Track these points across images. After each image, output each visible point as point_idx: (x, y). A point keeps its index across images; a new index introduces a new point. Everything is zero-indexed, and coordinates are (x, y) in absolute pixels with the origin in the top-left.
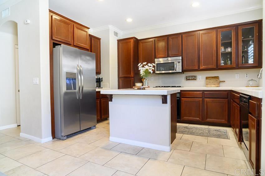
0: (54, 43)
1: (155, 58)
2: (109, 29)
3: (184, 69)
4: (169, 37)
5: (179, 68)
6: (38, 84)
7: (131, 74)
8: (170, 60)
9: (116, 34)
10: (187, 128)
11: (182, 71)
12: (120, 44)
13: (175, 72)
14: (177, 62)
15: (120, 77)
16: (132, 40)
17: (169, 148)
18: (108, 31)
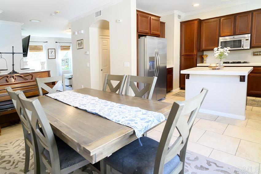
0: (139, 35)
1: (219, 37)
2: (174, 14)
3: (252, 45)
4: (237, 16)
5: (246, 45)
6: (129, 66)
7: (194, 52)
8: (237, 37)
9: (179, 17)
10: (255, 101)
11: (250, 48)
12: (183, 26)
13: (243, 48)
14: (245, 40)
15: (182, 55)
16: (196, 22)
17: (245, 117)
18: (173, 15)
